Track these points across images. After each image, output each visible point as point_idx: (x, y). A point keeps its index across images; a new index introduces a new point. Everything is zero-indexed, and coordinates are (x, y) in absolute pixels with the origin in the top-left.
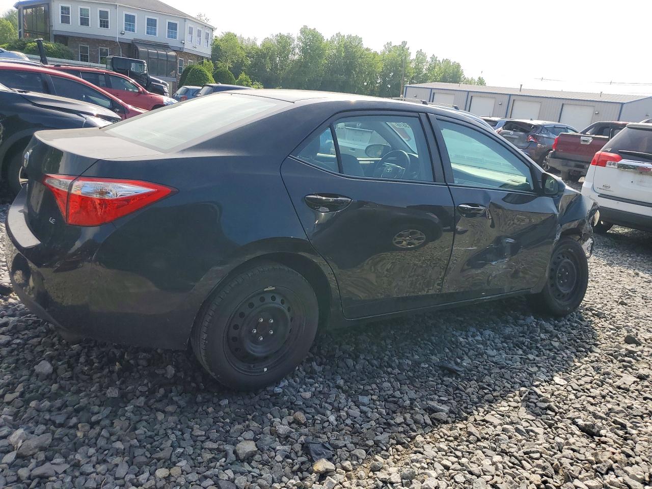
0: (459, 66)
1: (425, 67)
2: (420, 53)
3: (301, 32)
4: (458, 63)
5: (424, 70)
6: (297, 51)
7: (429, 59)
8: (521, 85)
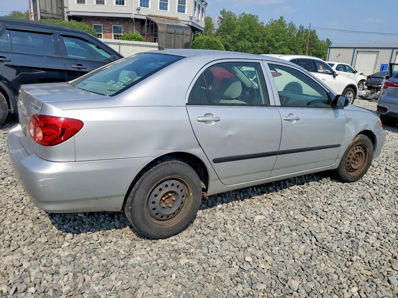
0: (315, 32)
1: (296, 33)
2: (291, 24)
4: (314, 30)
7: (298, 28)
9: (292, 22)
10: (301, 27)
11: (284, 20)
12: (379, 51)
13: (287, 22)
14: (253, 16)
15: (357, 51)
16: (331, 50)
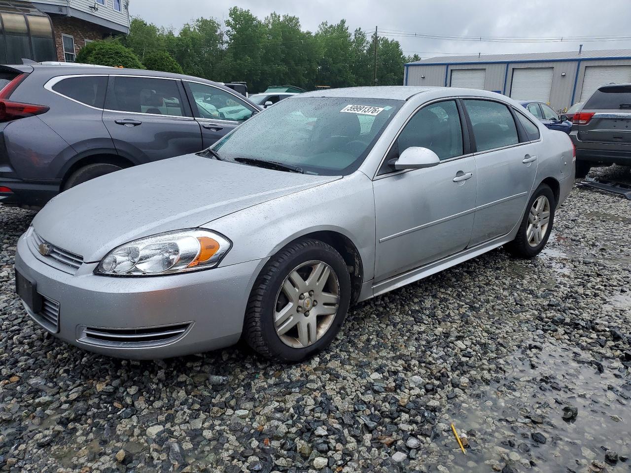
0: (397, 45)
1: (366, 48)
2: (358, 32)
3: (231, 15)
4: (397, 42)
5: (365, 51)
6: (226, 38)
7: (369, 39)
8: (581, 46)
9: (360, 29)
10: (375, 38)
11: (346, 25)
12: (485, 69)
13: (351, 31)
14: (291, 19)
15: (452, 70)
16: (410, 68)
